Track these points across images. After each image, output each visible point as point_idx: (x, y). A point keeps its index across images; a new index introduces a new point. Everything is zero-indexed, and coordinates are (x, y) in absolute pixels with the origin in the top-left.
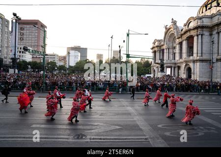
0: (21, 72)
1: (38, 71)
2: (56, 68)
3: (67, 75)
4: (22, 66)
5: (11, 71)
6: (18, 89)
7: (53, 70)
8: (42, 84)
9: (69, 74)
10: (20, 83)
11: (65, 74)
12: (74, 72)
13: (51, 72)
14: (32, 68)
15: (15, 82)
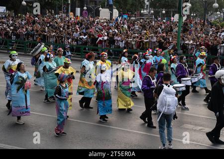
2: (216, 5)
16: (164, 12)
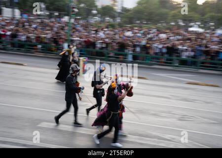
0: (25, 16)
1: (60, 17)
2: (95, 12)
9: (120, 25)
12: (131, 22)
14: (47, 9)
15: (14, 36)
16: (57, 14)
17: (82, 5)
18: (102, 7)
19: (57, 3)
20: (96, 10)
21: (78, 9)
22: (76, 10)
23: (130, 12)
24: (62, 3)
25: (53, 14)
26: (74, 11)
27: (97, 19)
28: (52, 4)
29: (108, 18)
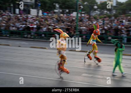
0: (45, 14)
1: (69, 13)
2: (96, 7)
3: (113, 18)
4: (48, 5)
5: (33, 12)
6: (42, 38)
7: (91, 10)
8: (75, 32)
9: (116, 16)
10: (45, 29)
11: (110, 17)
13: (88, 13)
14: (61, 7)
15: (39, 28)
16: (67, 11)
17: (86, 3)
18: (101, 3)
19: (67, 3)
20: (97, 6)
21: (83, 6)
22: (82, 7)
23: (123, 5)
24: (71, 3)
25: (65, 11)
26: (81, 8)
27: (98, 12)
28: (64, 4)
29: (106, 11)
